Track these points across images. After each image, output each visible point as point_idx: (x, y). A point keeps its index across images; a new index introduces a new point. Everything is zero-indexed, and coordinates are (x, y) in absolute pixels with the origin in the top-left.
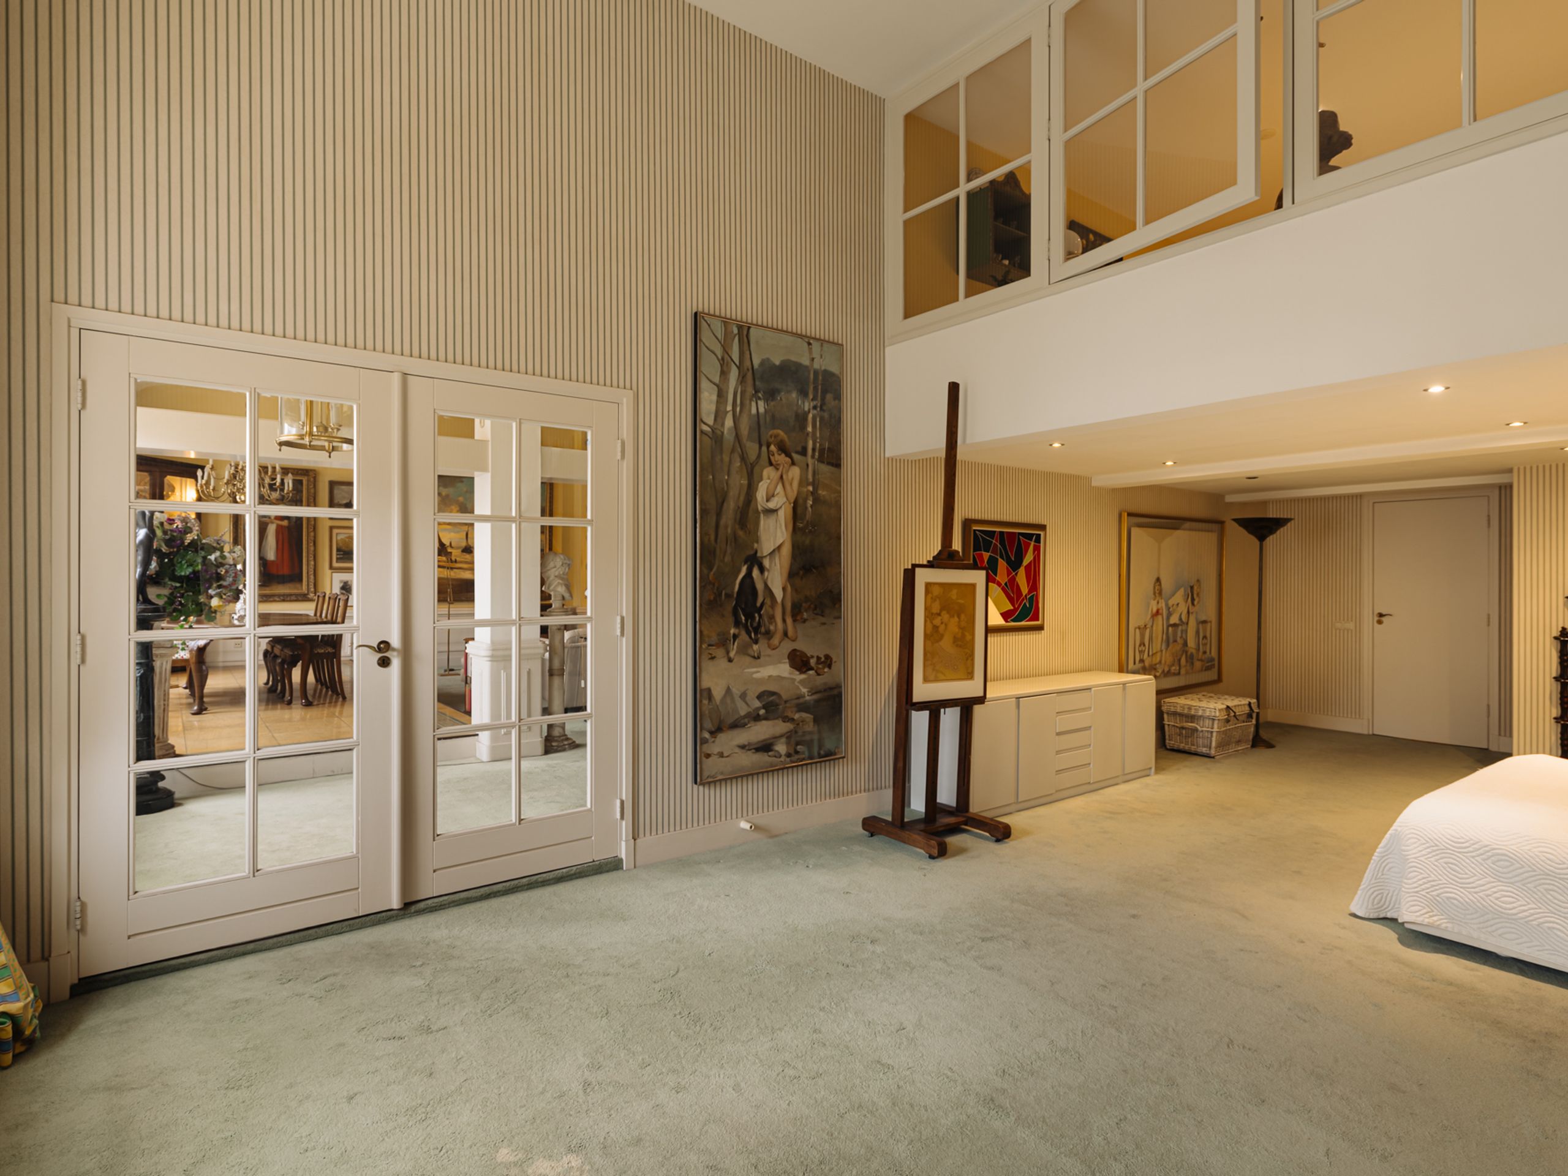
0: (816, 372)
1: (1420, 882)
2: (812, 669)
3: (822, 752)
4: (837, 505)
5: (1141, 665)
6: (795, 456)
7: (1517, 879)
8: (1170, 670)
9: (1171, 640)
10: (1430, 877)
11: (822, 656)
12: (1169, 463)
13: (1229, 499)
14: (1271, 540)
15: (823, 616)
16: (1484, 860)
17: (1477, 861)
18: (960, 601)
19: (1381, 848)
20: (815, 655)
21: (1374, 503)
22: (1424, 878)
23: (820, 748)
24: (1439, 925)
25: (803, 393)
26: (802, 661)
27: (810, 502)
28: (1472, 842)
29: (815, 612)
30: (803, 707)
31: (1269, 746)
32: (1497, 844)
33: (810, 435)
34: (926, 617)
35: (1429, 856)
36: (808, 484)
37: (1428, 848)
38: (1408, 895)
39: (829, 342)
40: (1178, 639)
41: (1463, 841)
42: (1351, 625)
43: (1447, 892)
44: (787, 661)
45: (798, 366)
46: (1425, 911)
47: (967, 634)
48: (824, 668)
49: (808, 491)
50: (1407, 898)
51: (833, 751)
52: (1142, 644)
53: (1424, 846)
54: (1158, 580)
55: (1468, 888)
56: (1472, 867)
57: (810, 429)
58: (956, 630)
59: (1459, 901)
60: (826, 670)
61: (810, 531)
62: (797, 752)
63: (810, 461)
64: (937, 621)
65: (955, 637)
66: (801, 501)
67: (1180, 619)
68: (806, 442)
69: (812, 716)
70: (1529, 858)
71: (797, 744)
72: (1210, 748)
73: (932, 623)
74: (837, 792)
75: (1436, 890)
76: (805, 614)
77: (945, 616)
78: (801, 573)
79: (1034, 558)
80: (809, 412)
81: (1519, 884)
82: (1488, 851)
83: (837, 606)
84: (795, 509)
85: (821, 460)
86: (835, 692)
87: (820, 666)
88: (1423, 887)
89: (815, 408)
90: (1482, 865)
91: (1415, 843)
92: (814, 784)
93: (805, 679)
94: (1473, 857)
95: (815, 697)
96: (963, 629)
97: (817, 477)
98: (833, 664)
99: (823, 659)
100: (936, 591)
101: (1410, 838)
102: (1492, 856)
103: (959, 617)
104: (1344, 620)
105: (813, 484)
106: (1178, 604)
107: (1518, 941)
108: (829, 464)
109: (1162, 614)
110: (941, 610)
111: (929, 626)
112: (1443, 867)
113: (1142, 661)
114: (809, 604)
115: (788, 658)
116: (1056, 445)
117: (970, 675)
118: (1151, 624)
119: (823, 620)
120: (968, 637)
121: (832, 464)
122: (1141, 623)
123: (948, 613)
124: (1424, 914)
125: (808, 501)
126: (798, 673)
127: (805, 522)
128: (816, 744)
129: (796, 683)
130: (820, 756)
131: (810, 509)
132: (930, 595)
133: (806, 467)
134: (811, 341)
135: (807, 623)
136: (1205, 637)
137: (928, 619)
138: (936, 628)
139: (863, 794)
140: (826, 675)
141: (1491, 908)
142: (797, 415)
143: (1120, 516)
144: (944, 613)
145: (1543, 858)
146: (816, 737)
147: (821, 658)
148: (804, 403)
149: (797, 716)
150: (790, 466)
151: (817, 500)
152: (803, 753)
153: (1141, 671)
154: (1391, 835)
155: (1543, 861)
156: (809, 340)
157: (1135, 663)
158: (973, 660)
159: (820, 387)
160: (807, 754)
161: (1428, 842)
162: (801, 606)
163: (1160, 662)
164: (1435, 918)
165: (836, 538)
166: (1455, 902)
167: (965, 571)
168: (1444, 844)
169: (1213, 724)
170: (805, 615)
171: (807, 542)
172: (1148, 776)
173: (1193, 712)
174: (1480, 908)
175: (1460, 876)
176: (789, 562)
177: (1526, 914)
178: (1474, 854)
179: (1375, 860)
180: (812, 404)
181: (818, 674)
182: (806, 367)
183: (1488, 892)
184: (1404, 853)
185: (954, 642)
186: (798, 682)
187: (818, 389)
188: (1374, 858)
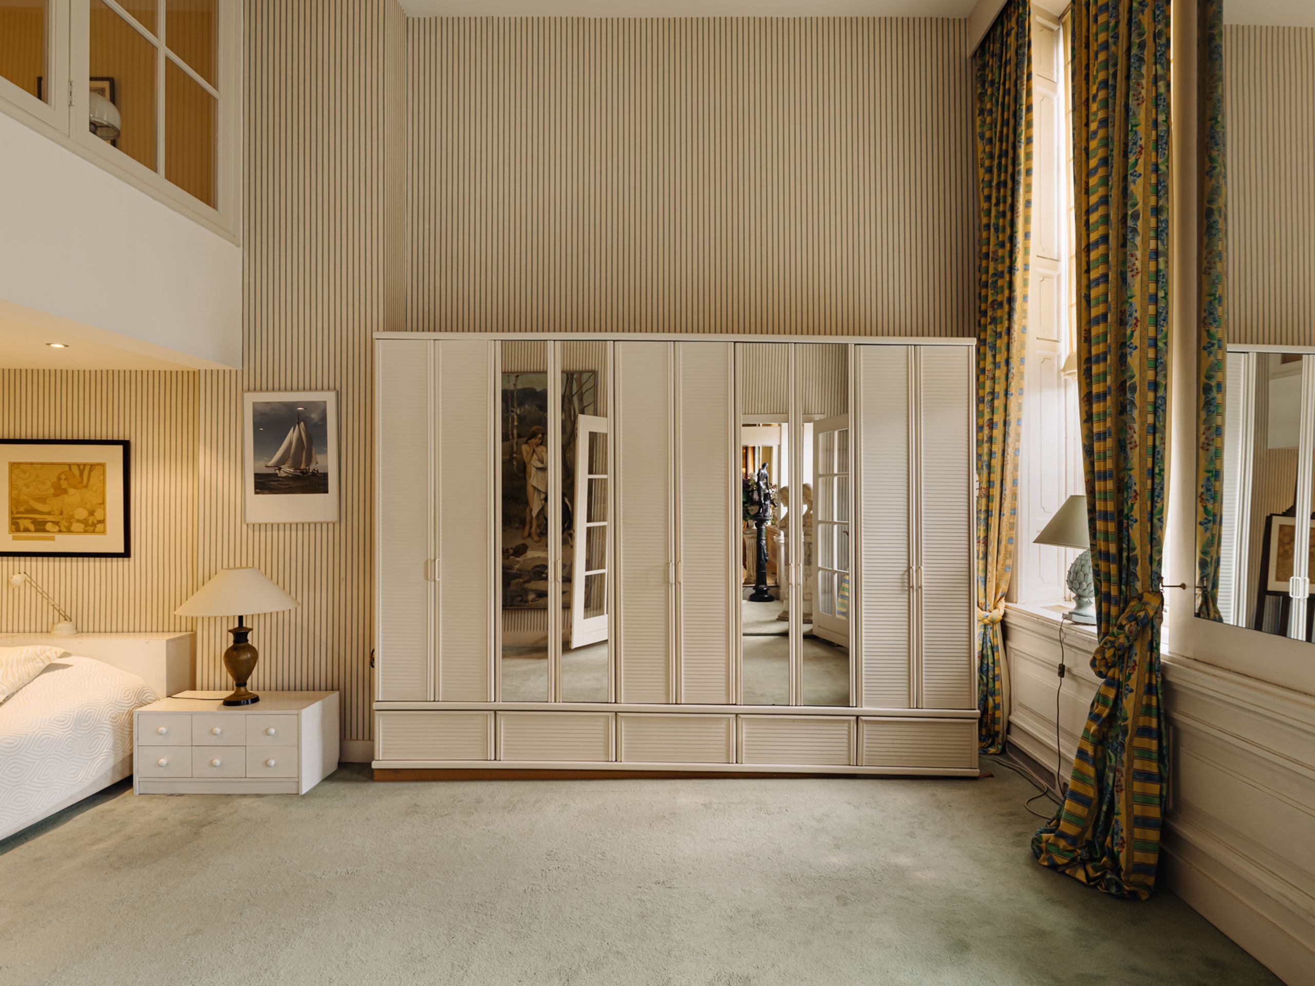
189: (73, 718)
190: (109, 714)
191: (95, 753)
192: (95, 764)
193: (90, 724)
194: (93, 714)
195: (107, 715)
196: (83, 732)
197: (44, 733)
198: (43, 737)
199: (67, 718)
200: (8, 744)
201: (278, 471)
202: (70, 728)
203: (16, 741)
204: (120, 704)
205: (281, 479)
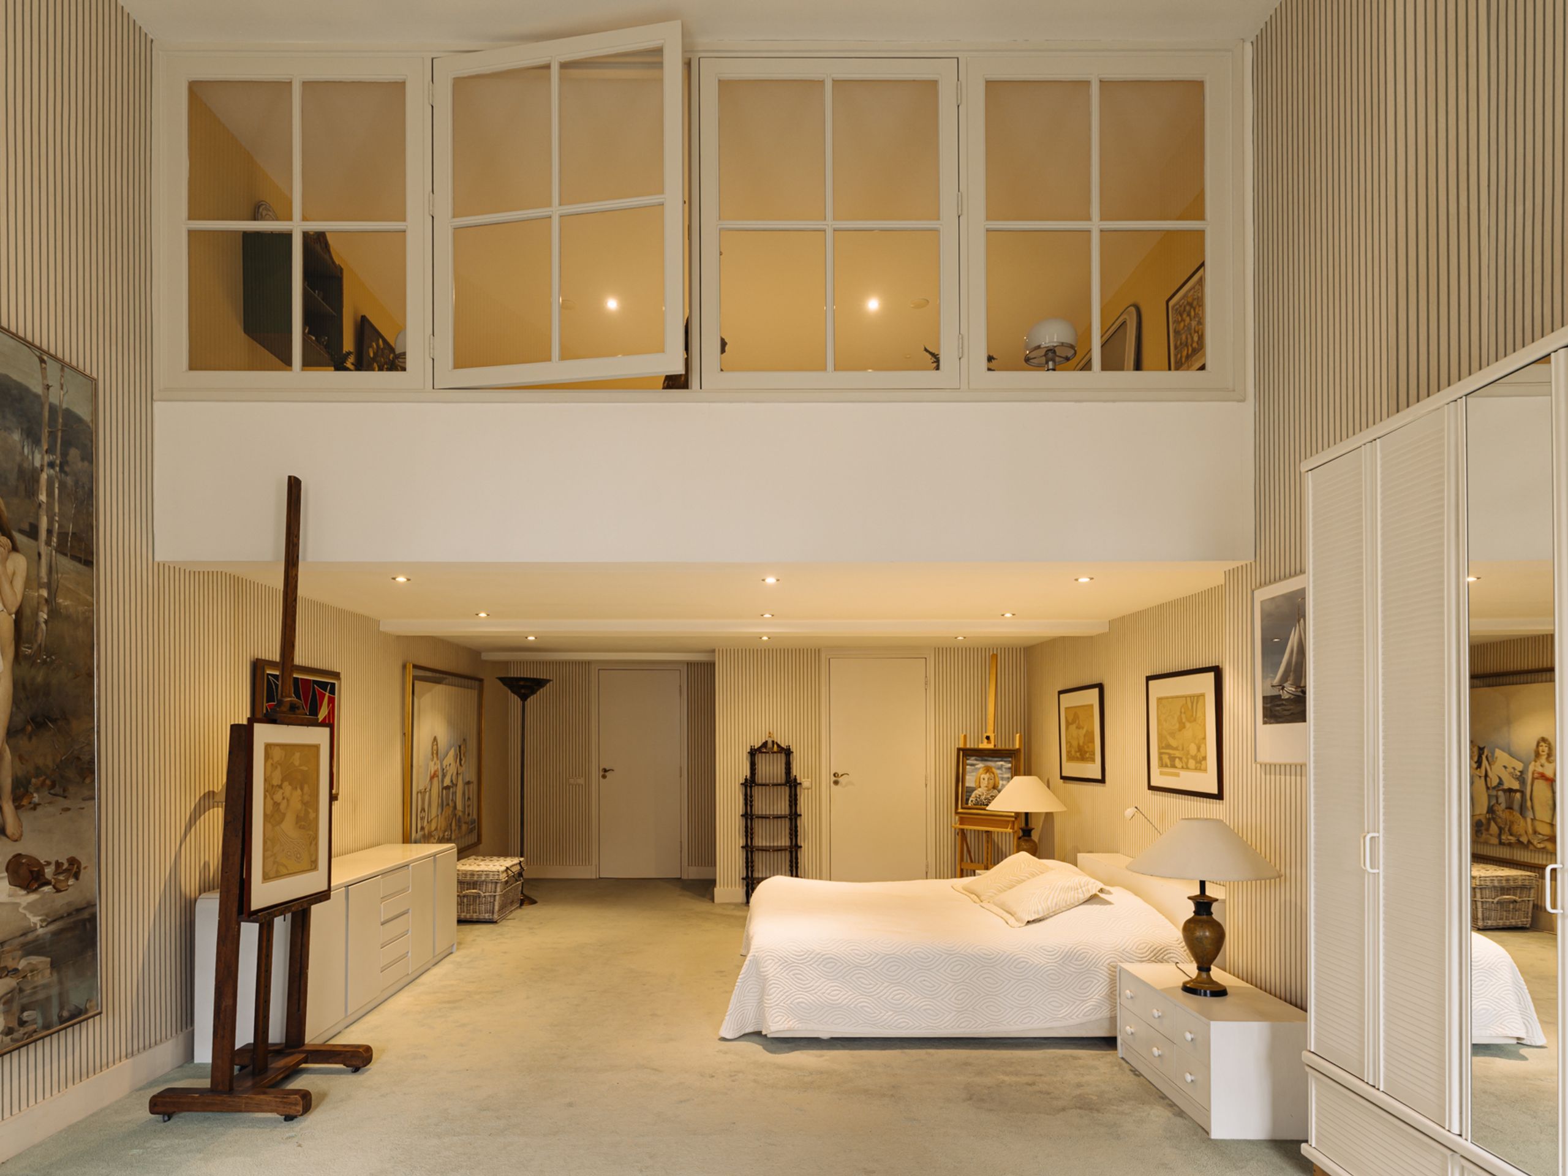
0: (53, 409)
1: (779, 996)
2: (48, 883)
3: (65, 1014)
4: (87, 624)
5: (422, 833)
6: (18, 536)
7: (839, 975)
8: (444, 836)
9: (445, 804)
10: (785, 989)
11: (64, 861)
12: (483, 615)
13: (485, 656)
14: (531, 700)
15: (65, 797)
16: (818, 965)
17: (813, 967)
18: (302, 768)
19: (743, 974)
20: (53, 860)
21: (599, 670)
22: (781, 991)
23: (62, 1008)
24: (794, 1027)
25: (32, 436)
26: (32, 872)
27: (44, 616)
28: (809, 953)
29: (52, 791)
30: (32, 948)
31: (533, 902)
32: (826, 951)
33: (44, 506)
34: (266, 791)
35: (782, 971)
36: (40, 586)
37: (781, 965)
38: (771, 1009)
39: (75, 369)
40: (450, 802)
41: (802, 953)
42: (581, 781)
43: (797, 999)
44: (6, 874)
45: (24, 390)
46: (784, 1019)
47: (310, 810)
48: (67, 880)
49: (40, 596)
50: (771, 1011)
51: (82, 1007)
52: (423, 810)
53: (778, 964)
54: (435, 739)
55: (811, 991)
56: (811, 973)
57: (43, 497)
58: (299, 806)
59: (806, 1004)
60: (71, 882)
61: (44, 662)
62: (22, 1023)
63: (43, 549)
64: (278, 797)
65: (297, 816)
66: (28, 612)
67: (452, 781)
68: (37, 517)
69: (49, 959)
70: (845, 956)
71: (23, 1009)
72: (493, 913)
73: (272, 799)
74: (84, 1070)
75: (790, 999)
76: (35, 795)
77: (287, 787)
78: (29, 728)
79: (329, 713)
80: (42, 470)
81: (841, 979)
82: (820, 958)
83: (88, 781)
84: (17, 623)
85: (61, 550)
86: (86, 915)
87: (61, 877)
88: (781, 999)
89: (51, 465)
90: (817, 970)
91: (771, 963)
92: (47, 1068)
93: (36, 901)
94: (810, 965)
95: (52, 927)
96: (305, 804)
97: (55, 576)
98: (82, 871)
99: (66, 866)
100: (277, 754)
101: (767, 960)
102: (823, 961)
103: (302, 789)
104: (576, 776)
105: (48, 586)
106: (450, 765)
107: (843, 1023)
108: (74, 558)
109: (438, 776)
110: (282, 781)
111: (270, 802)
112: (792, 978)
113: (422, 828)
114: (41, 779)
115: (7, 870)
116: (401, 579)
117: (314, 866)
118: (429, 787)
119: (66, 803)
120: (312, 815)
121: (79, 560)
122: (421, 788)
123: (290, 784)
124: (783, 1022)
125: (41, 614)
126: (23, 892)
127: (35, 646)
128: (55, 1003)
129: (21, 910)
130: (62, 1020)
131: (43, 626)
132: (270, 762)
133: (36, 557)
134: (45, 358)
135: (39, 809)
136: (469, 798)
137: (267, 794)
138: (276, 804)
139: (124, 1061)
140: (70, 889)
141: (826, 1003)
142: (21, 471)
143: (404, 667)
144: (286, 784)
145: (853, 955)
146: (54, 991)
147: (62, 864)
148: (33, 453)
149: (22, 964)
150: (9, 552)
151: (55, 613)
152: (34, 1022)
153: (422, 840)
154: (750, 961)
155: (853, 957)
156: (43, 356)
157: (417, 832)
158: (317, 845)
159: (60, 434)
160: (40, 1022)
161: (780, 960)
162: (29, 782)
163: (436, 829)
164: (791, 1023)
165: (86, 676)
166: (803, 1005)
167: (310, 728)
168: (791, 959)
169: (496, 888)
170: (36, 798)
171: (39, 679)
172: (451, 953)
173: (475, 878)
174: (818, 1005)
175: (804, 983)
176: (8, 711)
177: (847, 1000)
178: (811, 963)
179: (738, 986)
180: (46, 459)
181: (58, 891)
182: (37, 396)
183: (823, 991)
184: (763, 974)
185: (297, 823)
186: (25, 908)
187: (56, 438)
188: (737, 984)
189: (1062, 952)
190: (1110, 960)
191: (1085, 995)
192: (1083, 1008)
193: (1083, 964)
194: (1089, 955)
195: (1105, 962)
196: (1073, 970)
197: (1024, 956)
198: (1022, 959)
199: (1055, 950)
200: (984, 954)
201: (1281, 691)
202: (1056, 960)
203: (993, 954)
204: (1128, 955)
205: (1284, 702)
